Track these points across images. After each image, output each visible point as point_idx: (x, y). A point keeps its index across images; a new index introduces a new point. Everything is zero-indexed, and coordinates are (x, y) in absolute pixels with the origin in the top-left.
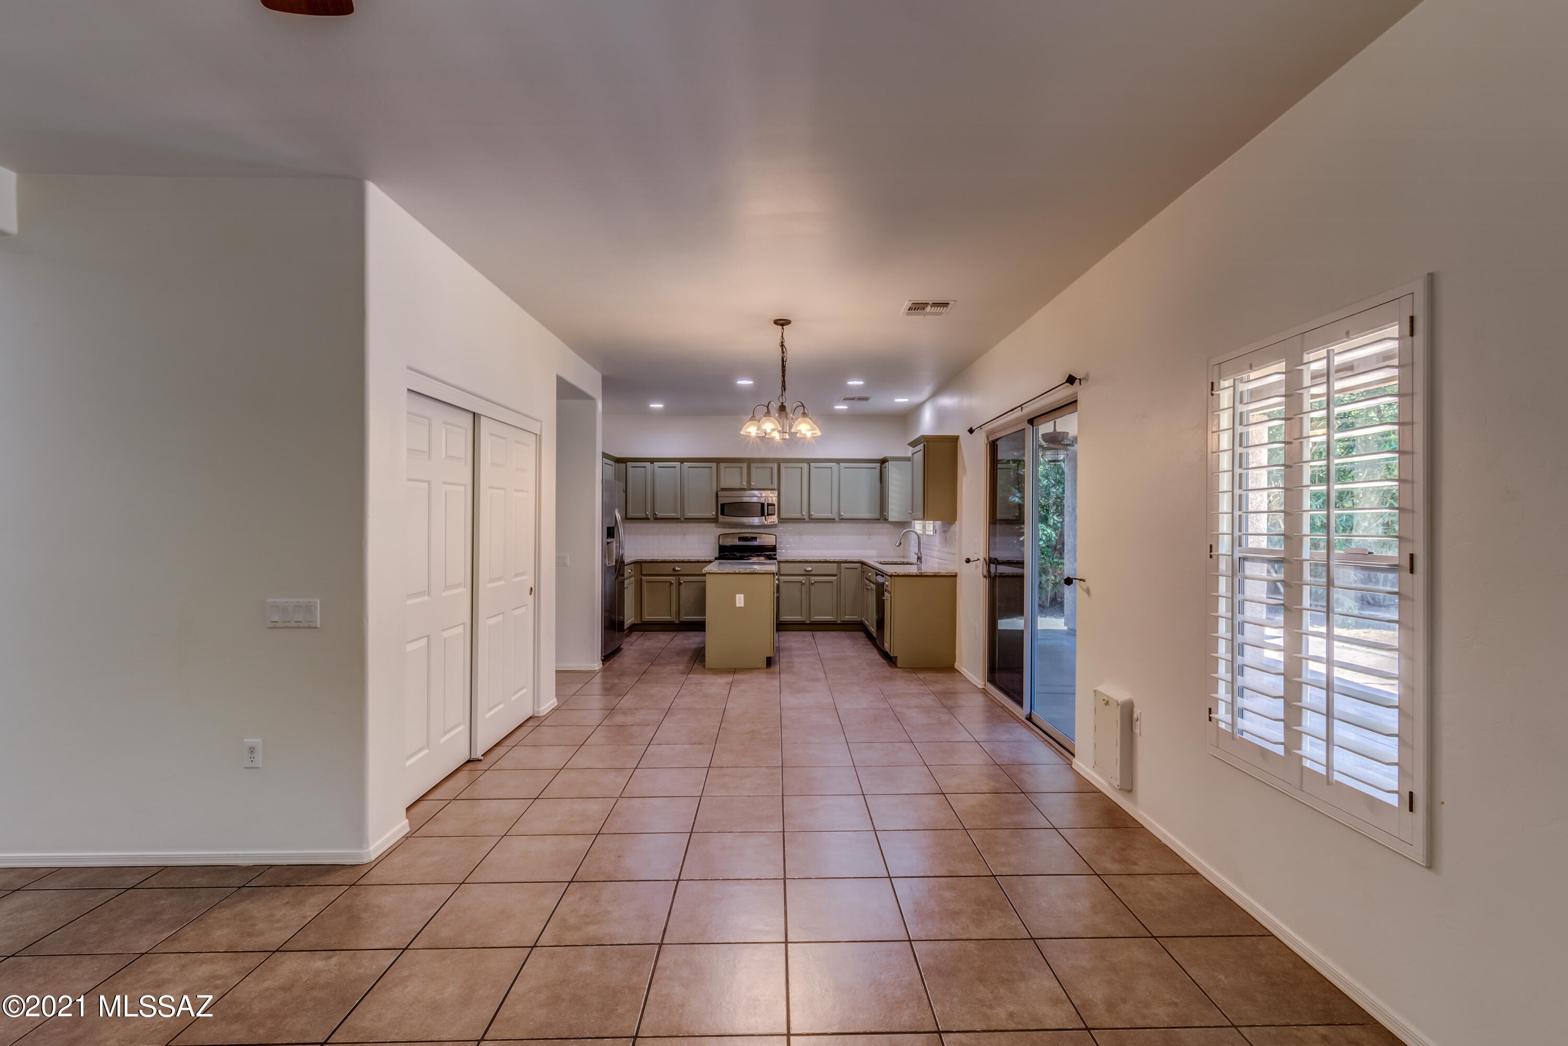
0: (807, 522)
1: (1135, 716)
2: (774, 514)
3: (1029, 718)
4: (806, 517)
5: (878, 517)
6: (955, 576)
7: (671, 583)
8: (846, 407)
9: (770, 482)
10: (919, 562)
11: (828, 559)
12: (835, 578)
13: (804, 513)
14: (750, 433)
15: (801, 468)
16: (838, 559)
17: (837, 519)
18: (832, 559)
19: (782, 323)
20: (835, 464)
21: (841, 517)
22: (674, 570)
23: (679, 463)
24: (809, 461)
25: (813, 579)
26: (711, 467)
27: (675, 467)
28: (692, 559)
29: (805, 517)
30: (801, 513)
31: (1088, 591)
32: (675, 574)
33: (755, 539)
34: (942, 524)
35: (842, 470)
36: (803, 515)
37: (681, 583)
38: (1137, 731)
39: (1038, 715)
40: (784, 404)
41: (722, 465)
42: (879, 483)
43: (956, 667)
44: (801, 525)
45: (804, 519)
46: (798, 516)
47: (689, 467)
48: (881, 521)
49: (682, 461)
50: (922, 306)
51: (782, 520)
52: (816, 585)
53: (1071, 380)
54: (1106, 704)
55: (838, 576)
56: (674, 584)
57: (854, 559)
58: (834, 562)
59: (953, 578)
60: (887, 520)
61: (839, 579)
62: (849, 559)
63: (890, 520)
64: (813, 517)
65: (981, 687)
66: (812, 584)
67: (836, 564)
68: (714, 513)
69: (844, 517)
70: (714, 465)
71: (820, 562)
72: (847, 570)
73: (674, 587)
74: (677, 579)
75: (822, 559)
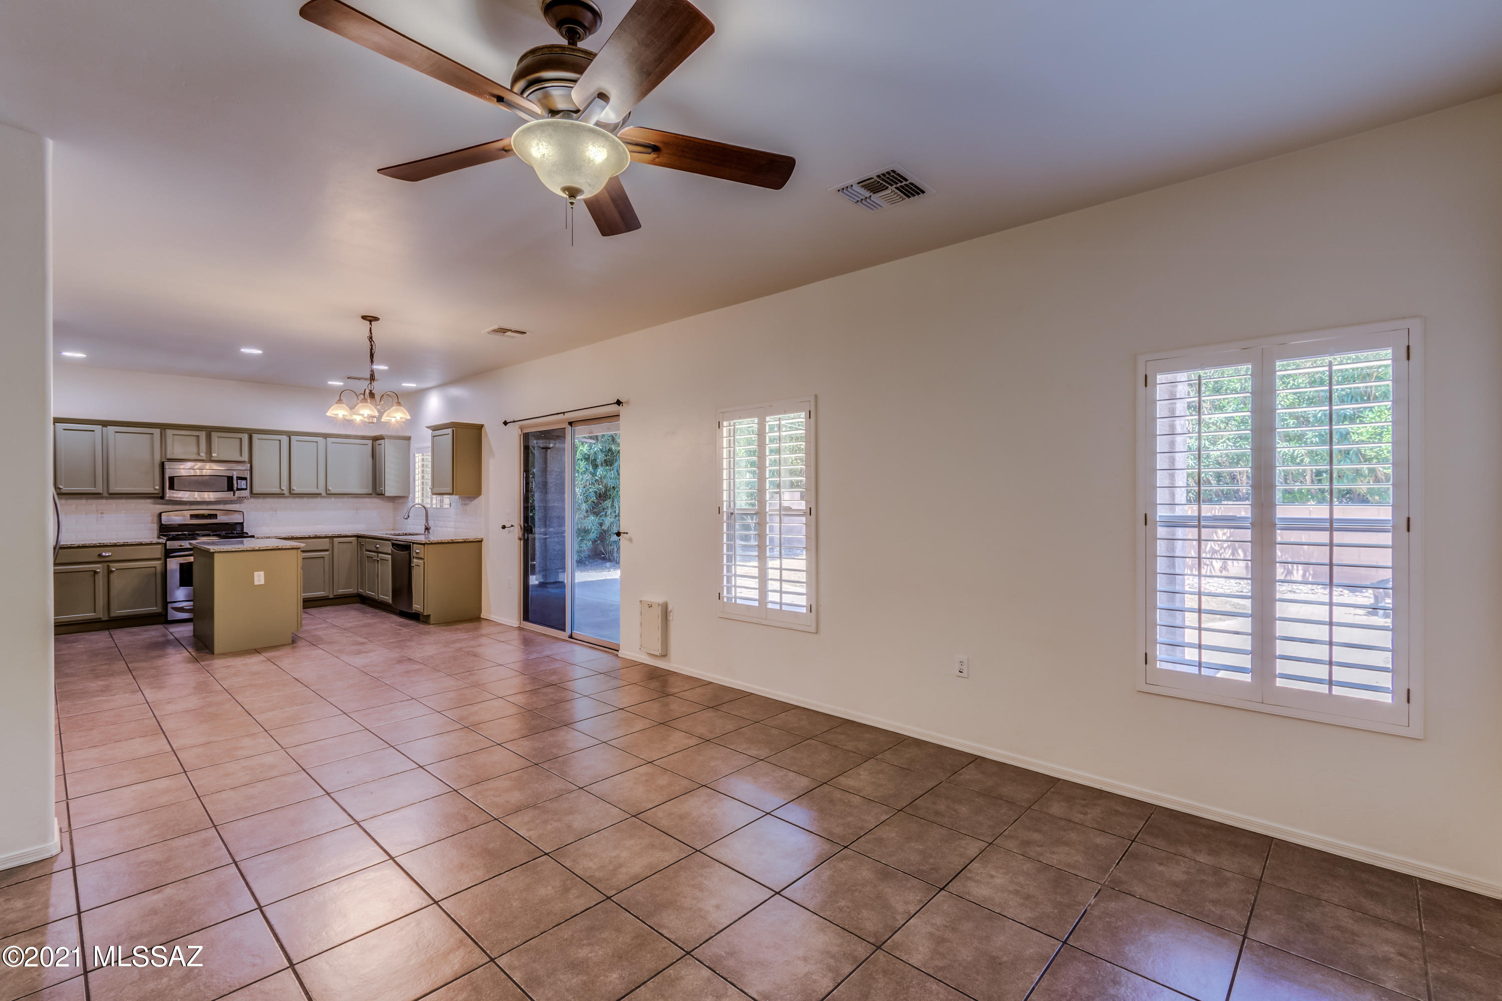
0: (287, 497)
1: (669, 610)
2: (246, 489)
3: (571, 637)
4: (286, 492)
5: (370, 492)
6: (481, 541)
7: (95, 572)
8: (342, 384)
9: (238, 454)
10: (426, 532)
11: (318, 534)
12: (327, 553)
13: (283, 488)
14: (338, 414)
15: (280, 440)
16: (330, 534)
18: (324, 534)
19: (371, 319)
20: (321, 438)
21: (328, 492)
22: (100, 555)
23: (101, 426)
24: (289, 434)
26: (152, 434)
27: (94, 431)
28: (130, 541)
30: (280, 488)
31: (630, 540)
32: (101, 559)
33: (215, 516)
34: (459, 498)
35: (329, 444)
36: (282, 490)
37: (112, 572)
38: (671, 618)
39: (577, 633)
40: (373, 392)
41: (169, 432)
42: (371, 459)
43: (481, 617)
44: (282, 501)
45: (284, 494)
46: (276, 490)
47: (116, 432)
48: (373, 495)
49: (105, 424)
50: (504, 331)
51: (253, 495)
53: (619, 403)
54: (649, 607)
55: (331, 551)
56: (101, 574)
57: (349, 534)
58: (326, 537)
59: (479, 543)
60: (384, 495)
61: (331, 554)
62: (343, 533)
63: (386, 495)
64: (295, 492)
65: (517, 626)
67: (328, 540)
68: (157, 487)
69: (332, 492)
70: (157, 432)
71: (309, 538)
72: (341, 544)
73: (101, 580)
74: (106, 568)
75: (312, 534)
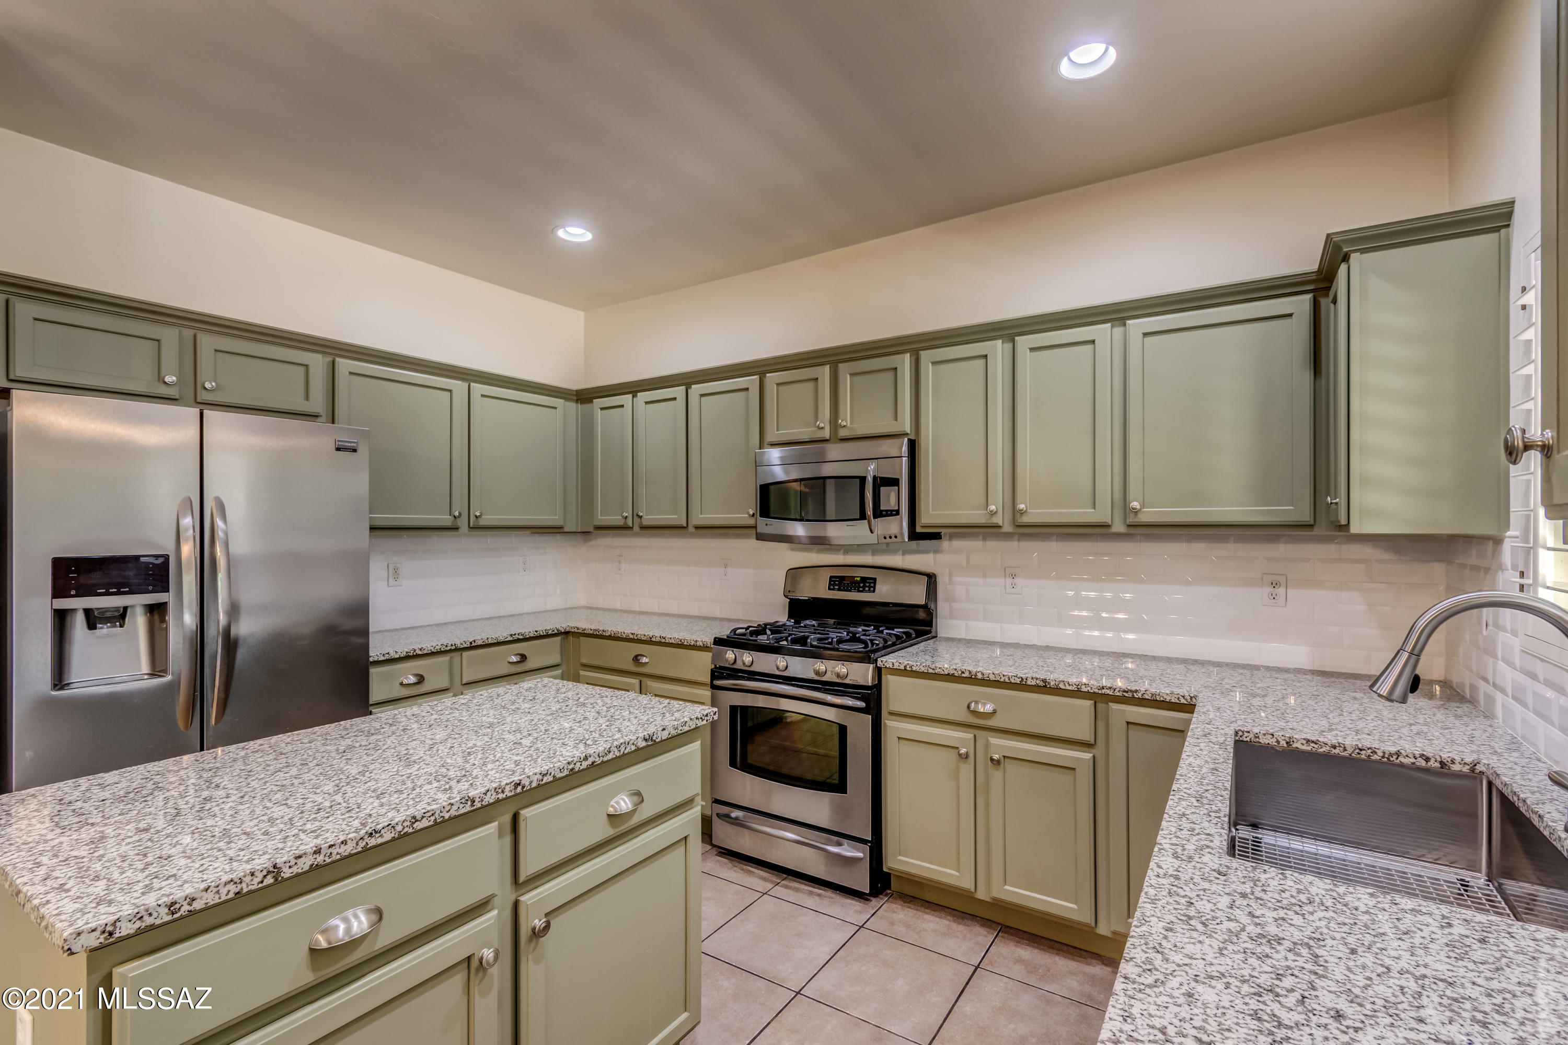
0: (1007, 536)
2: (898, 514)
4: (1003, 519)
9: (891, 415)
12: (1087, 756)
13: (994, 509)
15: (987, 357)
17: (1118, 527)
21: (1131, 519)
23: (684, 387)
24: (1012, 332)
25: (1000, 745)
26: (748, 389)
27: (676, 398)
29: (998, 520)
30: (987, 507)
33: (868, 584)
36: (992, 514)
41: (772, 378)
42: (1306, 376)
45: (998, 526)
46: (976, 516)
47: (702, 396)
49: (688, 380)
52: (1010, 766)
55: (1099, 751)
66: (996, 763)
67: (1089, 702)
68: (753, 511)
69: (1143, 518)
70: (754, 381)
72: (1123, 727)
